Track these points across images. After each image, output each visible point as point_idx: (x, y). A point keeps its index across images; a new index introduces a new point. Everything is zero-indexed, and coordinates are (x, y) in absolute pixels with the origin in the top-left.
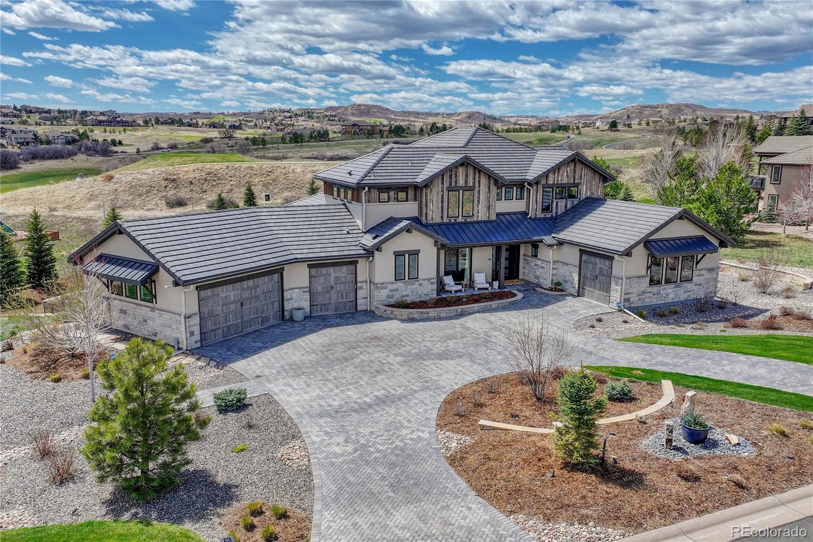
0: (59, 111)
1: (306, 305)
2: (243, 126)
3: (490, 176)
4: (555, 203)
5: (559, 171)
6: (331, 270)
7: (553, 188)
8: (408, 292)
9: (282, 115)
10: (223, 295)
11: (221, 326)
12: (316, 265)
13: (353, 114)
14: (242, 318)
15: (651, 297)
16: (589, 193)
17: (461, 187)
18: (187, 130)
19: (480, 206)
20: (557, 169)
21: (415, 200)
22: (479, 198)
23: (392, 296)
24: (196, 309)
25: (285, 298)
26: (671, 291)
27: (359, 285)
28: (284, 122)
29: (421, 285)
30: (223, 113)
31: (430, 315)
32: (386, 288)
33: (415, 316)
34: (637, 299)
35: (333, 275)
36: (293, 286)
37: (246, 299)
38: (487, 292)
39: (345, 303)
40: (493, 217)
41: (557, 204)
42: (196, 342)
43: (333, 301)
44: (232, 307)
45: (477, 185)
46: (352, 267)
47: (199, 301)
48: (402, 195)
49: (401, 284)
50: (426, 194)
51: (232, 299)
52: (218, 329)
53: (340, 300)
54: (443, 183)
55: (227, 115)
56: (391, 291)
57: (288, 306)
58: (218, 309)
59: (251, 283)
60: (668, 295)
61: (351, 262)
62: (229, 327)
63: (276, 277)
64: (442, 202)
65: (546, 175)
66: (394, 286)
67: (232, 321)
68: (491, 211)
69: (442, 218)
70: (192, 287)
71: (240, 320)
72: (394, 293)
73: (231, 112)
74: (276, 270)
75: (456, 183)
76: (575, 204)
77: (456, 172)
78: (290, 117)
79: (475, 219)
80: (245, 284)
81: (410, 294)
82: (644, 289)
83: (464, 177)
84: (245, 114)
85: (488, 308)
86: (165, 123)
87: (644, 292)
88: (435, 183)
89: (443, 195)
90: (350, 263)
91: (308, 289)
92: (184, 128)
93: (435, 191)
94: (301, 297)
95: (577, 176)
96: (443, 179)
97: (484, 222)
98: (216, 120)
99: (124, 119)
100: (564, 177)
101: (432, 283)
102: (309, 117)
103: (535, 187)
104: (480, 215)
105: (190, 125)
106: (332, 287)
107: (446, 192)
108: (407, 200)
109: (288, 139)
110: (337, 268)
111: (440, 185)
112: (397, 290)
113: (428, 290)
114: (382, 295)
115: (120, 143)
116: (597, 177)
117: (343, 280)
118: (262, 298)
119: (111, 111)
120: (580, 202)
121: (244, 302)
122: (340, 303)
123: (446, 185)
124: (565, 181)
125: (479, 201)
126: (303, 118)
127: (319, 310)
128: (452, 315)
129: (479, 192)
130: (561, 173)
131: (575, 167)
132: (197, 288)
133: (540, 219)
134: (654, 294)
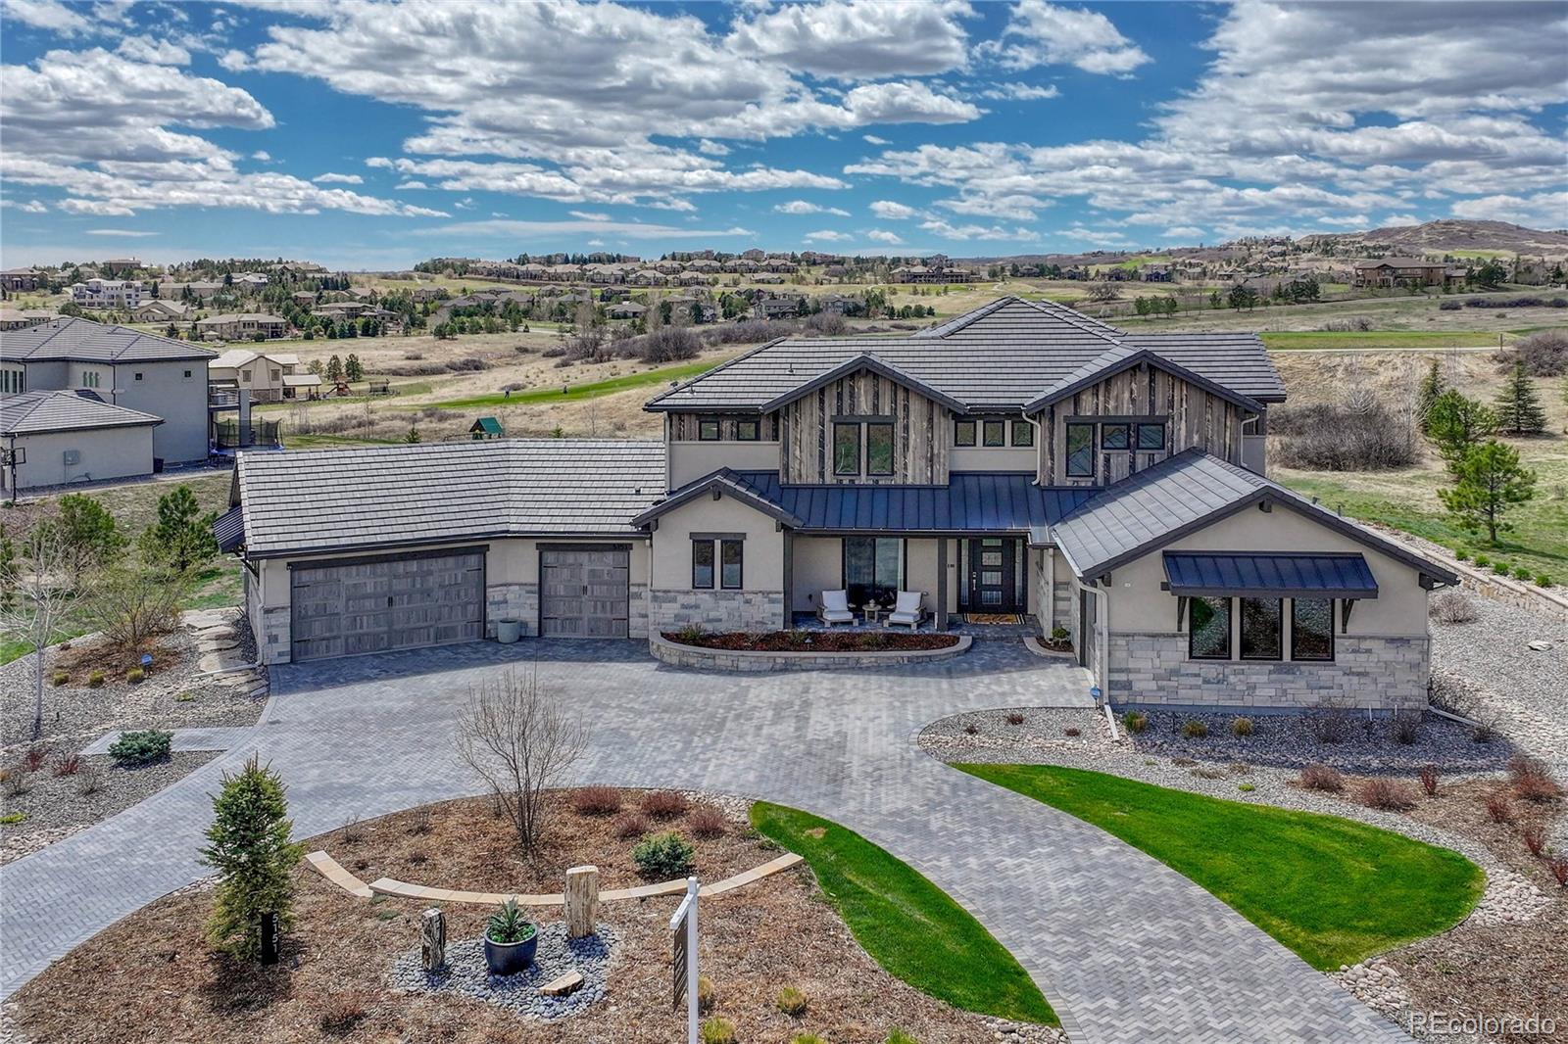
0: (858, 260)
1: (530, 616)
2: (1176, 276)
3: (931, 403)
4: (1101, 458)
5: (1107, 391)
6: (584, 557)
7: (1094, 426)
8: (722, 613)
9: (1266, 250)
10: (351, 582)
11: (344, 633)
12: (550, 545)
13: (1431, 243)
14: (390, 624)
15: (1198, 687)
16: (1196, 438)
17: (864, 418)
18: (1066, 286)
19: (910, 455)
20: (1103, 381)
21: (776, 438)
22: (907, 439)
23: (687, 618)
24: (285, 601)
25: (490, 599)
26: (1264, 678)
27: (633, 589)
28: (1265, 264)
29: (748, 602)
30: (1148, 252)
31: (718, 662)
32: (674, 600)
33: (692, 661)
34: (1153, 685)
35: (587, 568)
36: (509, 581)
37: (401, 594)
38: (907, 631)
39: (610, 622)
40: (942, 480)
41: (1107, 460)
42: (280, 654)
43: (587, 614)
44: (369, 604)
45: (900, 413)
46: (620, 556)
47: (293, 587)
48: (749, 429)
49: (706, 597)
50: (786, 428)
51: (370, 589)
52: (335, 638)
53: (599, 615)
54: (822, 409)
55: (1155, 255)
56: (684, 607)
57: (493, 614)
58: (339, 605)
59: (414, 566)
60: (1253, 687)
61: (619, 545)
62: (360, 638)
63: (473, 560)
64: (822, 445)
65: (1074, 394)
66: (691, 599)
67: (367, 626)
68: (936, 467)
69: (822, 474)
70: (283, 562)
71: (386, 629)
72: (691, 612)
73: (1164, 249)
74: (474, 548)
75: (852, 409)
76: (1157, 461)
77: (852, 388)
78: (1283, 254)
79: (898, 480)
80: (400, 567)
81: (724, 617)
82: (1172, 665)
83: (870, 397)
84: (1191, 251)
85: (851, 663)
86: (1029, 274)
87: (1175, 672)
88: (806, 406)
89: (823, 432)
90: (615, 548)
91: (536, 588)
92: (1060, 282)
93: (804, 424)
94: (522, 600)
95: (1160, 401)
96: (822, 402)
97: (919, 488)
98: (1128, 266)
99: (955, 270)
100: (1124, 401)
101: (772, 601)
102: (1326, 252)
103: (1046, 422)
104: (910, 472)
105: (1072, 277)
106: (585, 589)
107: (829, 428)
108: (757, 438)
109: (1225, 301)
110: (595, 556)
111: (817, 412)
112: (697, 607)
113: (769, 615)
114: (667, 614)
115: (931, 312)
116: (1218, 408)
117: (606, 577)
118: (439, 594)
119: (940, 257)
120: (1171, 456)
121: (396, 599)
122: (600, 619)
123: (830, 410)
124: (1127, 410)
125: (906, 446)
126: (1311, 255)
127: (559, 628)
128: (765, 667)
129: (906, 428)
130: (1114, 393)
131: (1151, 381)
132: (289, 564)
133: (1059, 490)
134: (1206, 681)
